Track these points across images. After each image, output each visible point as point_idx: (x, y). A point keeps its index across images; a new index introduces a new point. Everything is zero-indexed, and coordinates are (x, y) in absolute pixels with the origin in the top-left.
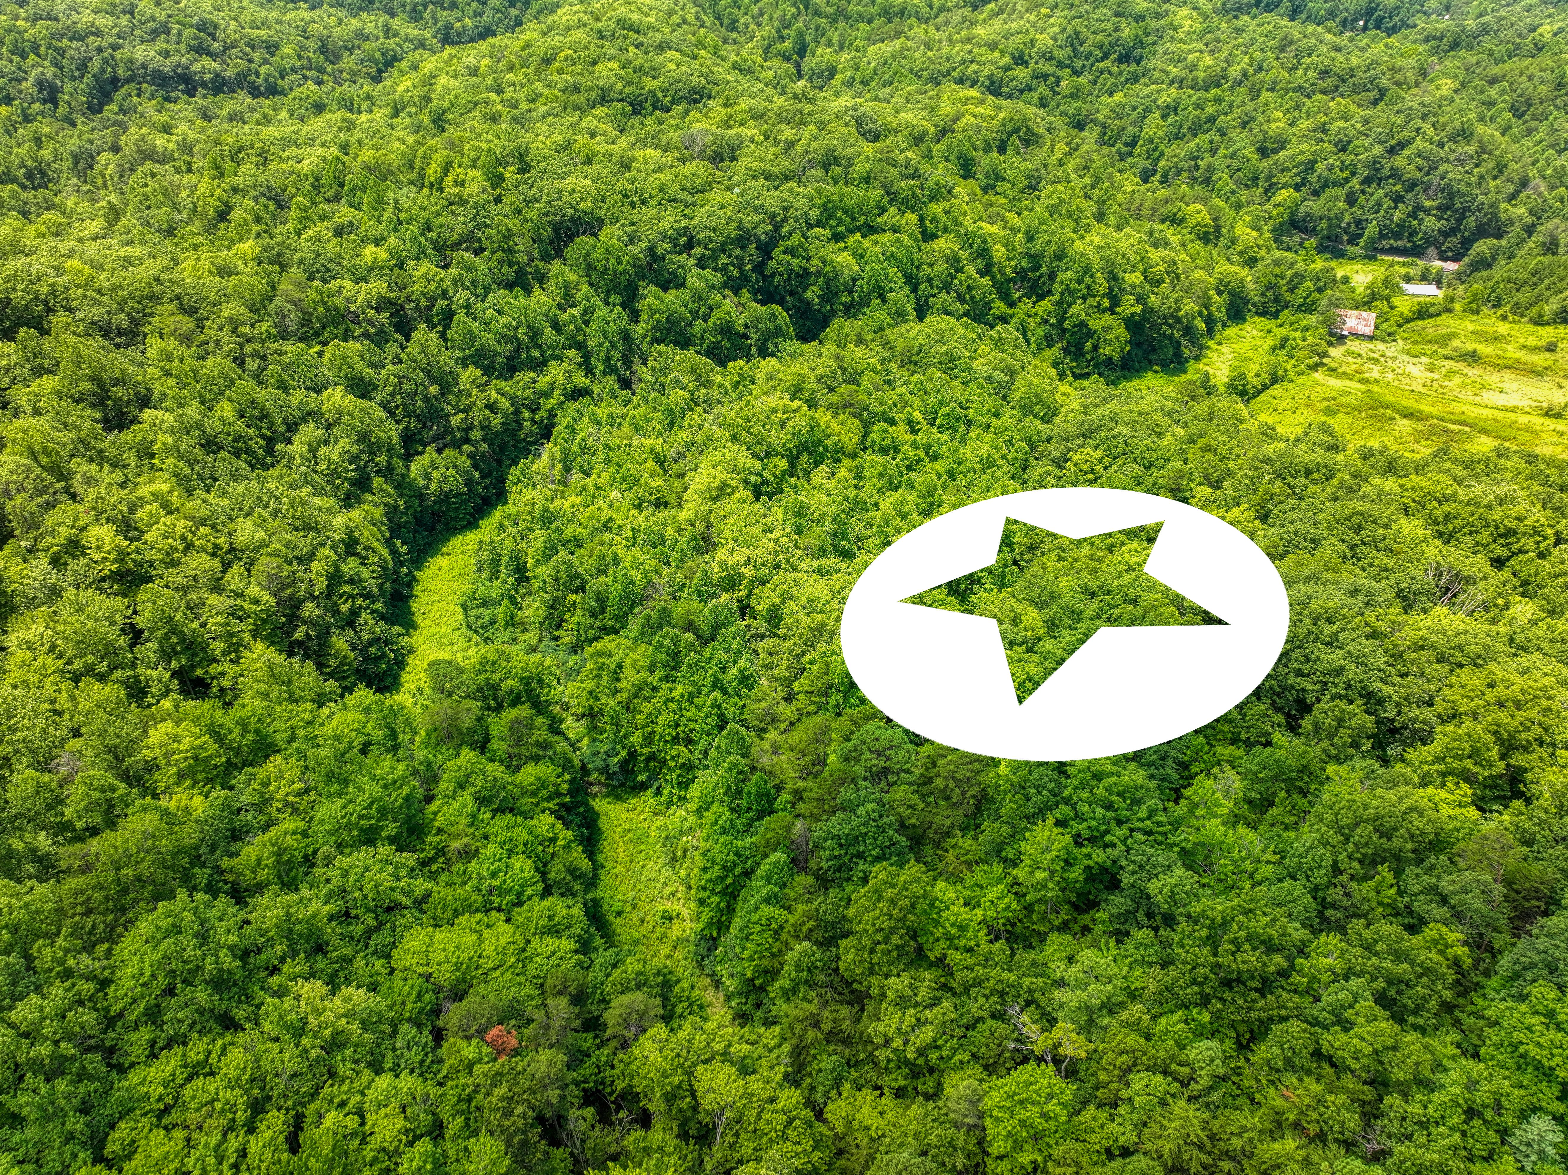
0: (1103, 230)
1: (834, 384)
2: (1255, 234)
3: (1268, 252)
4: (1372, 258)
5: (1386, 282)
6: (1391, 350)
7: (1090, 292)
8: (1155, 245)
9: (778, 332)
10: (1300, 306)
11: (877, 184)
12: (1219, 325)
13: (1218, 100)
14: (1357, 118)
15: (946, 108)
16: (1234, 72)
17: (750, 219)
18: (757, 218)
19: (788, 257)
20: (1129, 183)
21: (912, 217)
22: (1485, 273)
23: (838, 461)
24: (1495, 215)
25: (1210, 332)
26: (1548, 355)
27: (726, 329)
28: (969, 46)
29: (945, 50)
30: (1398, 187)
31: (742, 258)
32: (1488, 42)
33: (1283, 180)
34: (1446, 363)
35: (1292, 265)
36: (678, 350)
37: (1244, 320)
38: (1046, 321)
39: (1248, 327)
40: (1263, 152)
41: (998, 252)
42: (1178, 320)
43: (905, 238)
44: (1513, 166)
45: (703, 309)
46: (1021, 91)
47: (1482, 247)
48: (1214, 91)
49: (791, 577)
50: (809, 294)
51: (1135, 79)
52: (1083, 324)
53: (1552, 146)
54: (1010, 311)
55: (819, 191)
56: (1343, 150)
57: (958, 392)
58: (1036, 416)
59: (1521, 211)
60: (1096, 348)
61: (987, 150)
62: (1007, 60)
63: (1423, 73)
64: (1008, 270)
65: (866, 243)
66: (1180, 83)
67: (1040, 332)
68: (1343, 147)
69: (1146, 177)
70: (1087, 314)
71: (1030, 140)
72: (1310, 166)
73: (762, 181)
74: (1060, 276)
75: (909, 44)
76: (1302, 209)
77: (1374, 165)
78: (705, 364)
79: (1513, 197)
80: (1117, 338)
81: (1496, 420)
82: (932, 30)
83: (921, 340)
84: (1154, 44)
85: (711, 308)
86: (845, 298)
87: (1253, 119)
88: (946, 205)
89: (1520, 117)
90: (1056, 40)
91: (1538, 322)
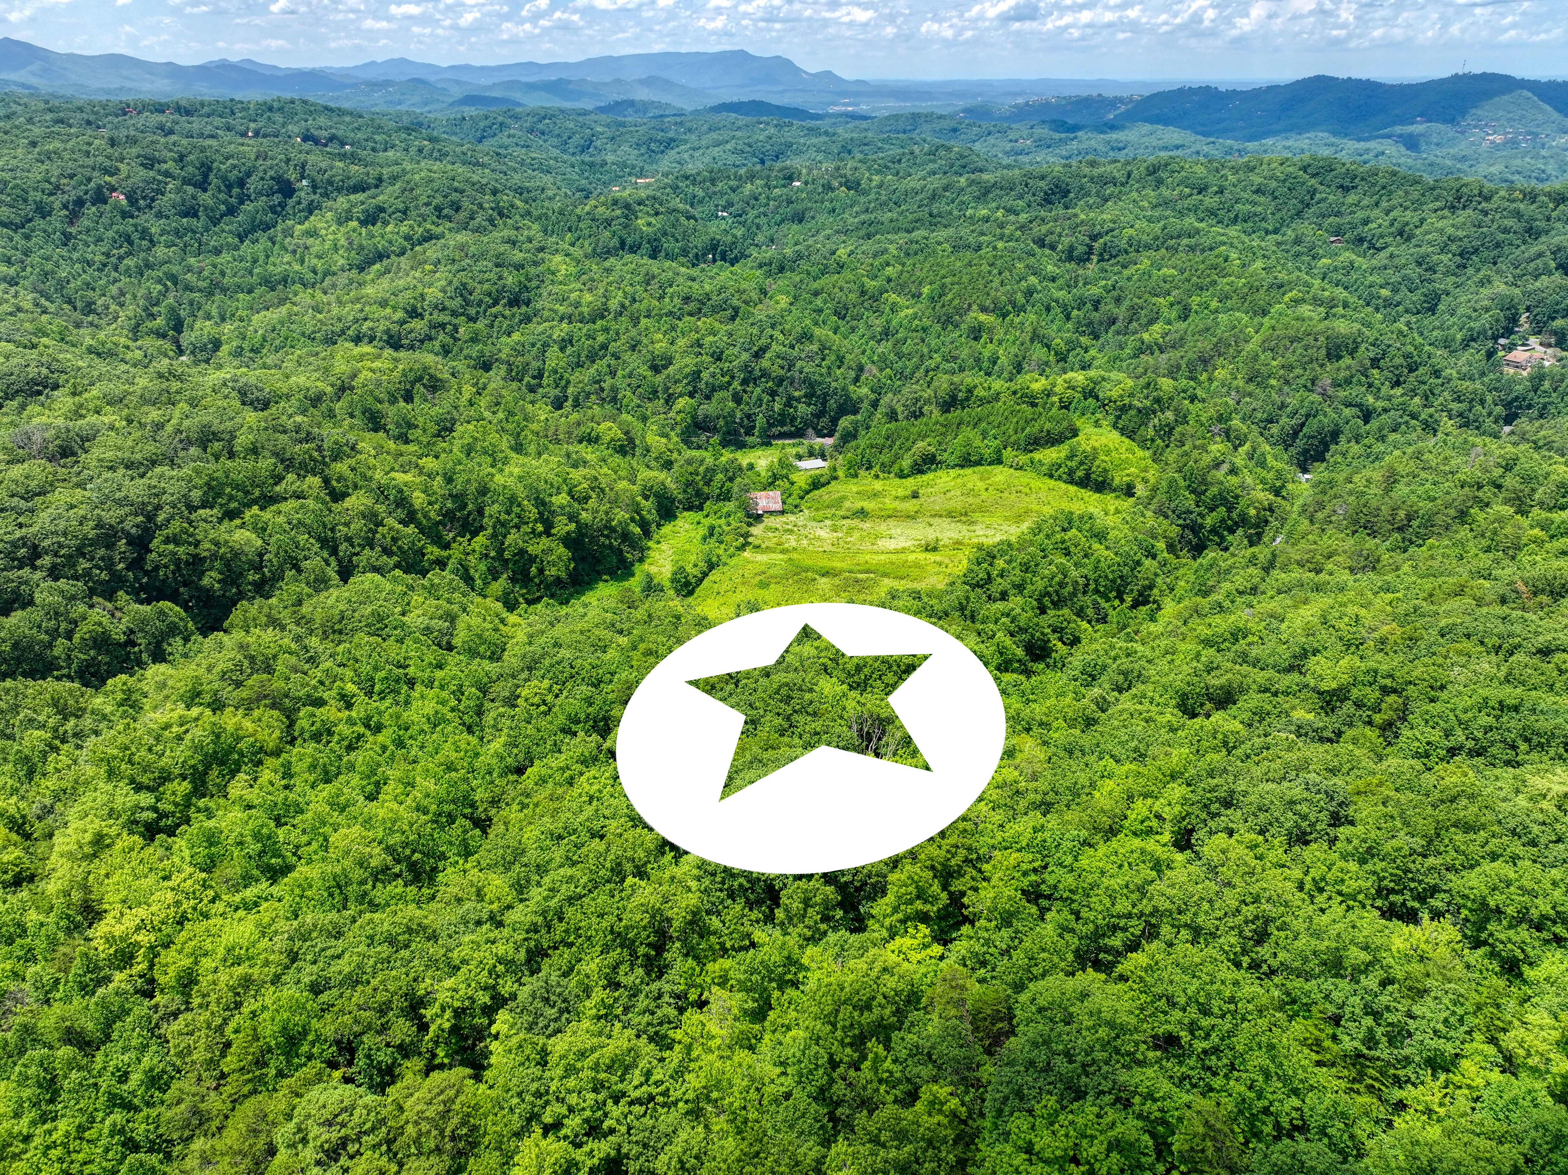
0: (522, 459)
1: (241, 678)
2: (664, 440)
3: (680, 453)
4: (768, 444)
5: (782, 463)
6: (799, 519)
7: (522, 521)
8: (575, 466)
9: (173, 630)
10: (719, 495)
11: (267, 453)
12: (654, 526)
13: (606, 330)
14: (722, 332)
15: (341, 367)
16: (613, 304)
17: (111, 516)
18: (122, 512)
19: (171, 547)
20: (542, 412)
21: (315, 481)
22: (853, 443)
23: (260, 763)
24: (848, 397)
25: (647, 534)
26: (915, 501)
27: (101, 642)
28: (359, 306)
29: (335, 311)
30: (770, 384)
31: (111, 558)
32: (804, 265)
33: (678, 390)
34: (844, 522)
35: (702, 462)
36: (30, 682)
37: (676, 517)
38: (487, 556)
39: (679, 522)
40: (656, 369)
41: (418, 499)
42: (613, 530)
43: (311, 503)
44: (848, 357)
45: (63, 625)
46: (422, 342)
47: (845, 422)
48: (599, 323)
49: (200, 927)
50: (206, 581)
51: (527, 319)
52: (522, 552)
53: (873, 338)
54: (445, 553)
55: (198, 472)
56: (719, 359)
57: (393, 650)
58: (483, 657)
59: (865, 390)
60: (541, 571)
61: (393, 401)
62: (400, 315)
63: (764, 292)
64: (432, 514)
65: (267, 515)
66: (570, 319)
67: (483, 567)
68: (718, 357)
69: (558, 404)
70: (524, 542)
71: (435, 386)
72: (696, 375)
73: (121, 471)
74: (487, 511)
75: (295, 309)
76: (700, 412)
77: (746, 367)
78: (71, 692)
79: (856, 380)
80: (560, 558)
81: (892, 563)
82: (319, 295)
83: (342, 607)
84: (538, 287)
85: (76, 623)
86: (253, 576)
87: (639, 342)
88: (352, 462)
89: (843, 318)
90: (445, 292)
91: (902, 475)
